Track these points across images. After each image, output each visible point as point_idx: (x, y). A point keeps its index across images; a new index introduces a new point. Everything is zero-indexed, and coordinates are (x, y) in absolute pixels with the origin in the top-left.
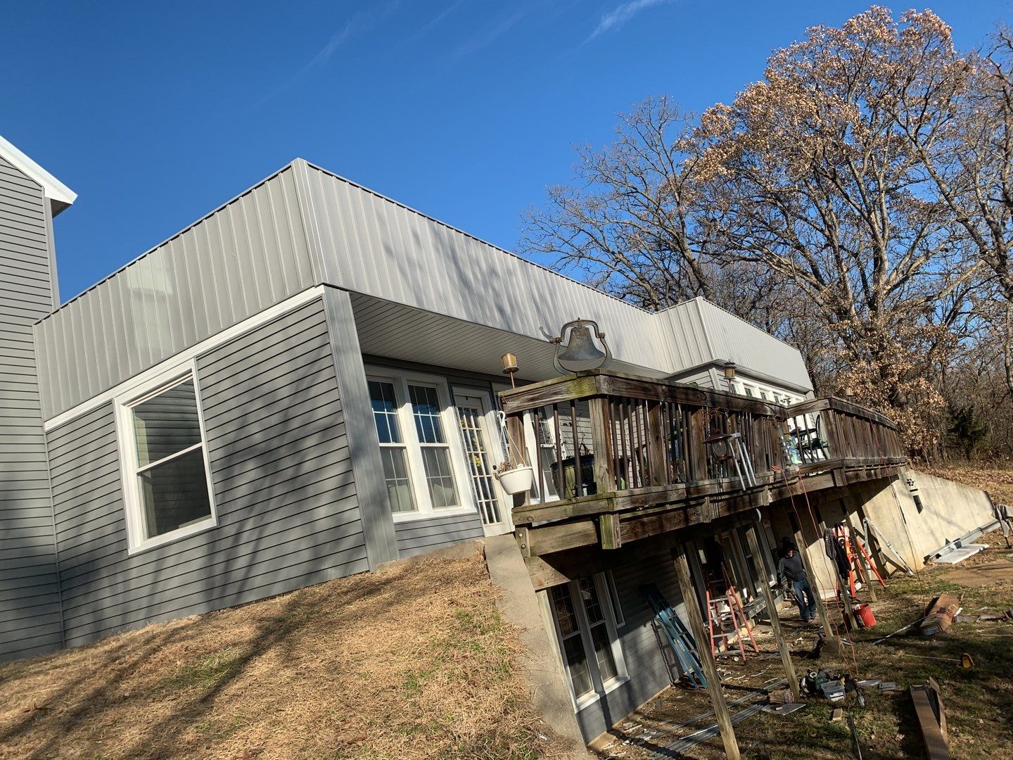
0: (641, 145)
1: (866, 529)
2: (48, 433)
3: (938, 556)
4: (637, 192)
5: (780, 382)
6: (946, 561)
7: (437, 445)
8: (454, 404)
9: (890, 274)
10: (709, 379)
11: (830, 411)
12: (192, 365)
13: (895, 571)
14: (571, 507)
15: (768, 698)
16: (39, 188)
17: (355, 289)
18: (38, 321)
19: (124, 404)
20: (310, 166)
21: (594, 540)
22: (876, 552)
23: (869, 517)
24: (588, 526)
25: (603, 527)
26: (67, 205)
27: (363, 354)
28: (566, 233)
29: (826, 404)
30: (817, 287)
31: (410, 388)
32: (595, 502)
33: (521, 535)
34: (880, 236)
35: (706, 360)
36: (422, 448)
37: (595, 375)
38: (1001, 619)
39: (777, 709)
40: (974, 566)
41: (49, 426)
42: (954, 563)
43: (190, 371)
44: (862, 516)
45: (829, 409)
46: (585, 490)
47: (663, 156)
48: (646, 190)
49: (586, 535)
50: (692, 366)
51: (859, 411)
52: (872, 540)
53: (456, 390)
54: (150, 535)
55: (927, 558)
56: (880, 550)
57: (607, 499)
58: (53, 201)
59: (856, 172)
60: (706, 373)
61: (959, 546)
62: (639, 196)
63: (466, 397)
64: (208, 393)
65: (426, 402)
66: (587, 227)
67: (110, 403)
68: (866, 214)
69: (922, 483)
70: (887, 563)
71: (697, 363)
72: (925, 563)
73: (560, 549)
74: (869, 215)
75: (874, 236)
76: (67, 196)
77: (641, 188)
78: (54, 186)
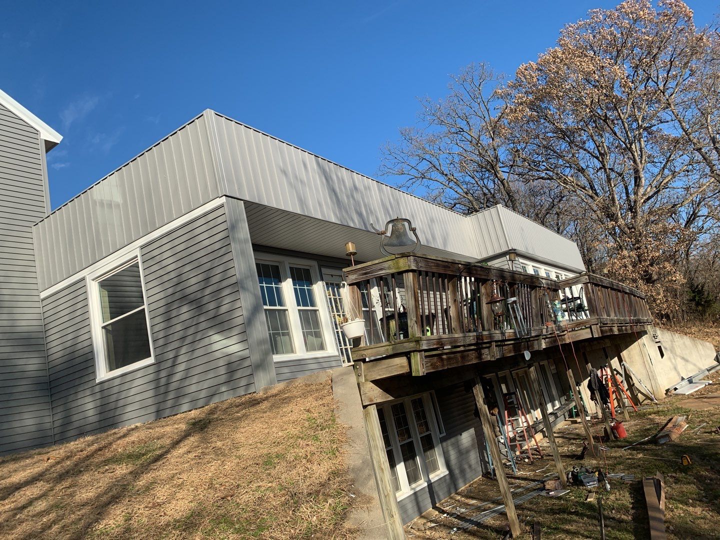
0: (467, 98)
1: (623, 370)
2: (43, 300)
3: (676, 389)
4: (463, 131)
5: (560, 265)
6: (681, 393)
7: (310, 308)
8: (322, 280)
9: (646, 188)
10: (506, 263)
11: (589, 284)
12: (138, 252)
13: (645, 400)
14: (391, 347)
15: (544, 486)
16: (37, 132)
17: (248, 199)
18: (36, 223)
19: (93, 280)
20: (216, 114)
21: (406, 370)
22: (631, 386)
23: (625, 361)
24: (403, 361)
25: (413, 361)
26: (55, 144)
27: (253, 244)
28: (414, 161)
29: (586, 279)
30: (592, 197)
31: (291, 269)
32: (407, 343)
33: (358, 367)
34: (638, 161)
35: (504, 249)
36: (299, 310)
37: (408, 257)
38: (714, 432)
39: (550, 493)
40: (700, 396)
41: (43, 295)
42: (687, 394)
43: (137, 257)
44: (620, 360)
45: (588, 283)
46: (402, 336)
47: (482, 105)
48: (470, 129)
49: (402, 367)
50: (494, 254)
51: (613, 285)
52: (628, 377)
53: (324, 270)
54: (111, 370)
55: (667, 391)
56: (634, 384)
57: (415, 341)
58: (46, 141)
59: (621, 115)
60: (504, 259)
61: (690, 382)
62: (465, 134)
63: (332, 275)
64: (147, 272)
65: (303, 278)
66: (427, 157)
67: (83, 279)
68: (629, 146)
69: (665, 337)
70: (639, 394)
71: (498, 251)
72: (666, 394)
73: (384, 376)
74: (631, 146)
75: (635, 161)
76: (56, 138)
77: (466, 128)
78: (47, 131)
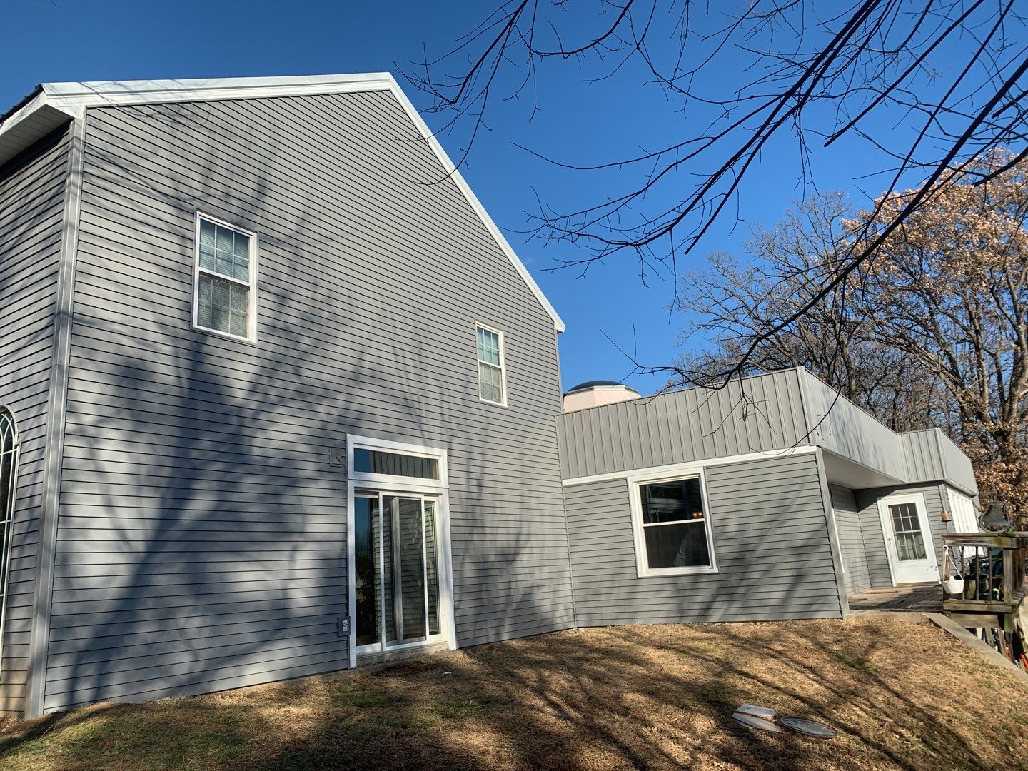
2: (566, 487)
10: (937, 492)
12: (701, 471)
16: (552, 322)
18: (558, 414)
19: (635, 482)
25: (1006, 620)
32: (1004, 606)
33: (947, 615)
35: (939, 478)
41: (566, 482)
43: (699, 474)
50: (926, 481)
54: (652, 567)
60: (936, 487)
67: (626, 479)
71: (931, 479)
76: (562, 329)
78: (559, 323)
